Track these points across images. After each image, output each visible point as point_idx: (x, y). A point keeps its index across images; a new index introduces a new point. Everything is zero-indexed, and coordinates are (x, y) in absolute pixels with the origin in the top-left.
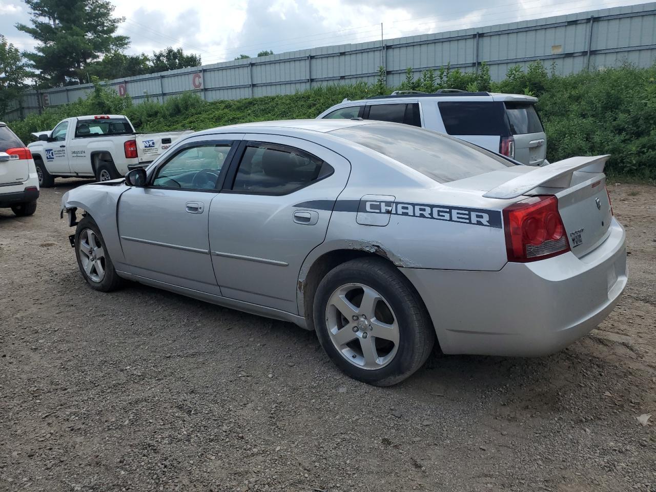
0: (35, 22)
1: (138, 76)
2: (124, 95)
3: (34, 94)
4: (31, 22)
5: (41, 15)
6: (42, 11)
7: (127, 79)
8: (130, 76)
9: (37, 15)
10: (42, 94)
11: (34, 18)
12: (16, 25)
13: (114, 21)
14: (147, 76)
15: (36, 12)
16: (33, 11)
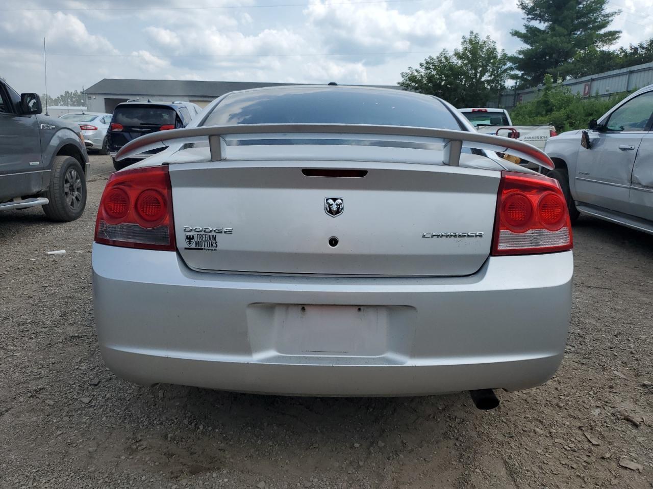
0: (526, 26)
1: (606, 73)
2: (587, 94)
3: (512, 95)
4: (524, 27)
5: (533, 19)
6: (533, 15)
7: (594, 77)
8: (597, 73)
9: (529, 20)
10: (519, 94)
11: (527, 23)
12: (511, 32)
13: (607, 16)
14: (617, 72)
15: (530, 16)
16: (527, 17)
